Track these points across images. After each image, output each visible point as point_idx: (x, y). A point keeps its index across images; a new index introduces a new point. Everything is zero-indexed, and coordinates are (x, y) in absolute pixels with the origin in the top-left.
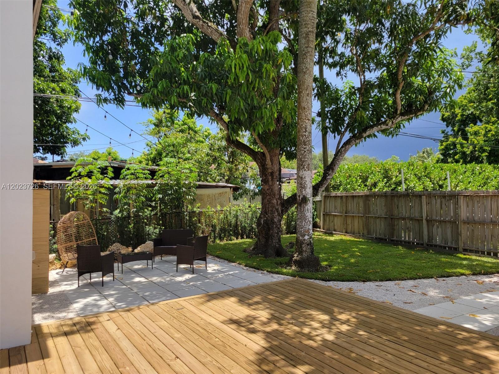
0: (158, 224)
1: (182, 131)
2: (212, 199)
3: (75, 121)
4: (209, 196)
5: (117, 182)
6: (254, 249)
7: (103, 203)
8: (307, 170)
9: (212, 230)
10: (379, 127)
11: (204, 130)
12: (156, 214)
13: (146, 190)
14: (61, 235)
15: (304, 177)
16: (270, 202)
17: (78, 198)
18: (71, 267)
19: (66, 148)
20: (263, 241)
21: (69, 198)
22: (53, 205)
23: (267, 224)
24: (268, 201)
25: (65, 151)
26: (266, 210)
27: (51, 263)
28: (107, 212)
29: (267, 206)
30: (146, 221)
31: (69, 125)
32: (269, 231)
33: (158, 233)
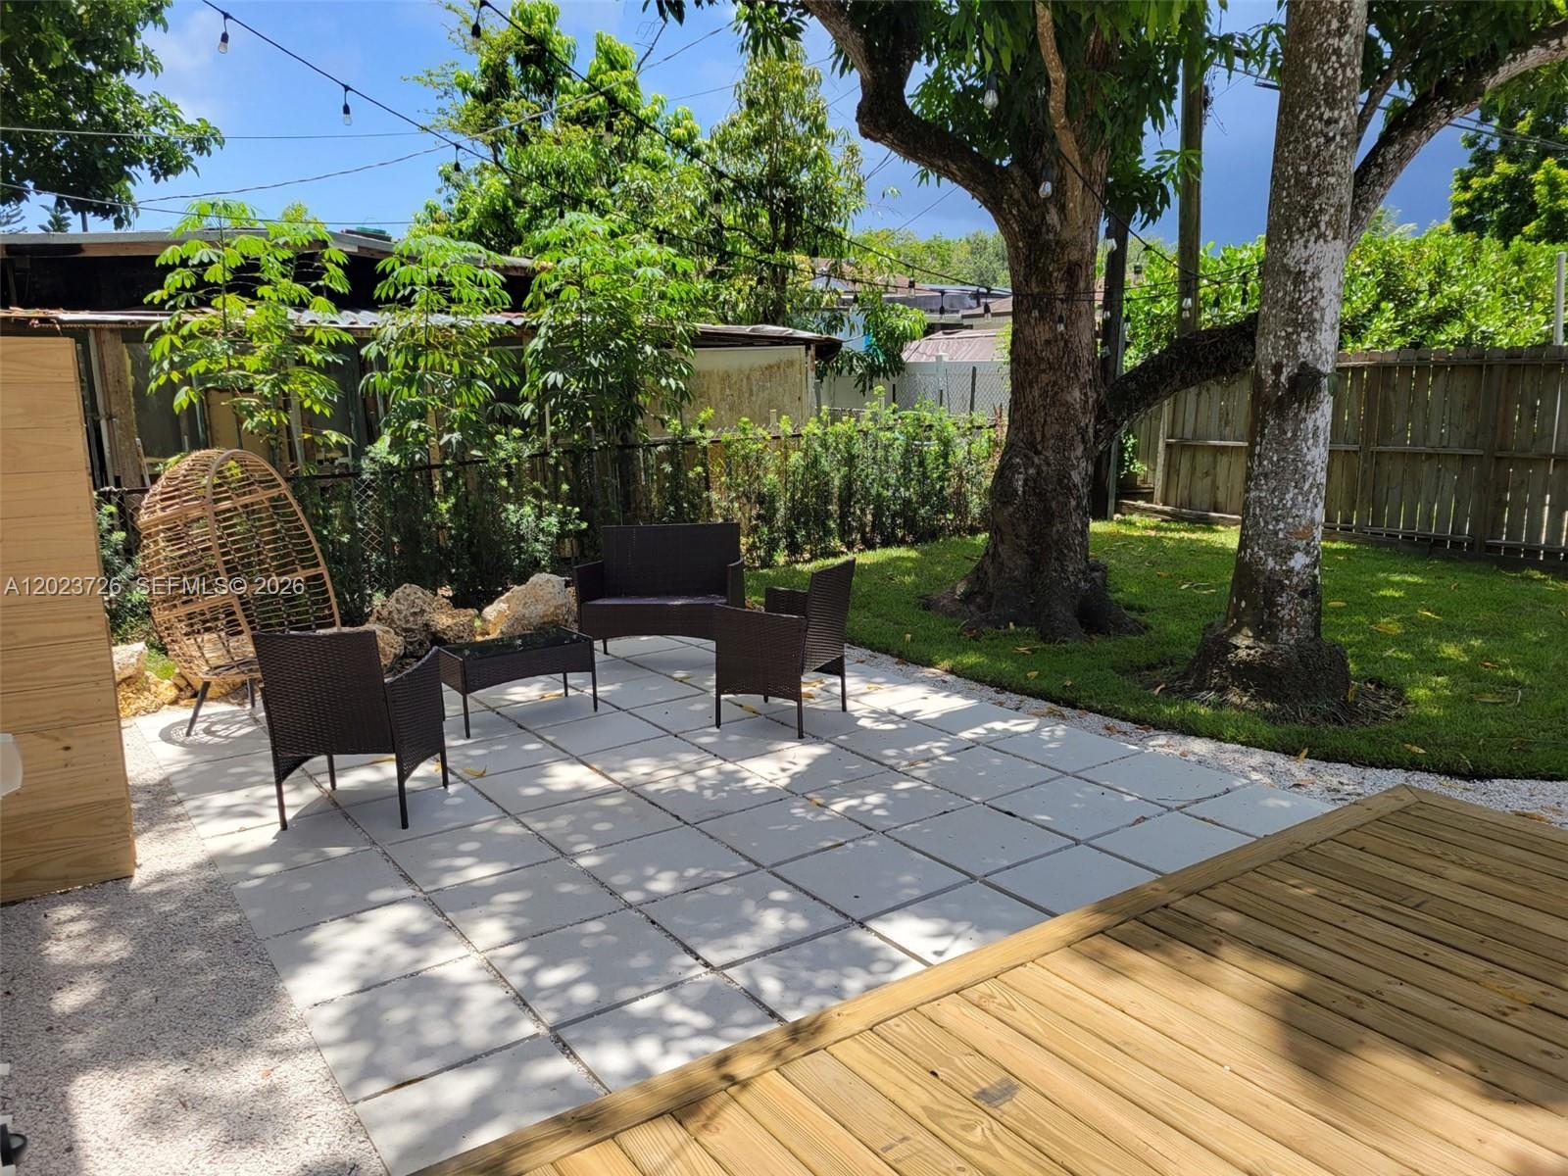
0: (555, 497)
1: (586, 119)
2: (740, 390)
3: (156, 68)
4: (726, 377)
5: (364, 319)
6: (967, 597)
7: (317, 409)
8: (1330, 234)
9: (759, 517)
10: (1554, 43)
11: (668, 115)
12: (544, 454)
13: (490, 355)
14: (159, 549)
15: (1310, 269)
16: (1053, 396)
17: (212, 387)
18: (223, 697)
19: (129, 184)
20: (1017, 564)
21: (171, 389)
22: (110, 418)
23: (1041, 496)
24: (1044, 395)
25: (129, 198)
26: (1032, 433)
27: (128, 681)
28: (340, 446)
29: (1040, 416)
30: (504, 483)
31: (131, 80)
32: (1050, 523)
33: (555, 530)
